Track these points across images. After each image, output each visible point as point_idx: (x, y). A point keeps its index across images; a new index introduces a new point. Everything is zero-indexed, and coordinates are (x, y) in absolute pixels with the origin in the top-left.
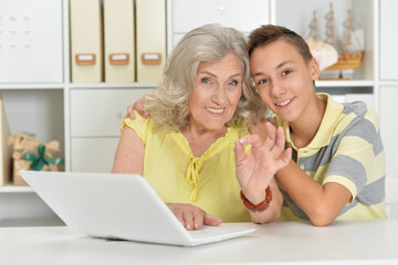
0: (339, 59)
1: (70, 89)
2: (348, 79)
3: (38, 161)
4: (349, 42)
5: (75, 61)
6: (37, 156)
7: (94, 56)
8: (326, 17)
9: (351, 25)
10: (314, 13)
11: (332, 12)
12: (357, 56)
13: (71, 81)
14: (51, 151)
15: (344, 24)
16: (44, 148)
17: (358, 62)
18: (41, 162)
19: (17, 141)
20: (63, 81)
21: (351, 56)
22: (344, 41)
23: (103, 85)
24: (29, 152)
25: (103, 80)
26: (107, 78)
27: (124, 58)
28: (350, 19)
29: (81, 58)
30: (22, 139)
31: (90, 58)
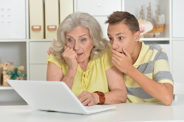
0: (154, 28)
1: (29, 42)
2: (158, 37)
3: (14, 75)
4: (158, 20)
5: (31, 29)
6: (14, 73)
7: (40, 27)
8: (147, 9)
9: (159, 12)
10: (142, 7)
11: (150, 7)
12: (162, 27)
13: (30, 38)
14: (20, 70)
15: (156, 12)
16: (17, 69)
17: (162, 29)
18: (16, 75)
19: (5, 66)
20: (26, 38)
21: (159, 27)
22: (156, 20)
23: (44, 40)
24: (10, 71)
25: (45, 37)
26: (46, 37)
27: (54, 27)
28: (159, 10)
29: (34, 27)
30: (7, 65)
31: (38, 27)
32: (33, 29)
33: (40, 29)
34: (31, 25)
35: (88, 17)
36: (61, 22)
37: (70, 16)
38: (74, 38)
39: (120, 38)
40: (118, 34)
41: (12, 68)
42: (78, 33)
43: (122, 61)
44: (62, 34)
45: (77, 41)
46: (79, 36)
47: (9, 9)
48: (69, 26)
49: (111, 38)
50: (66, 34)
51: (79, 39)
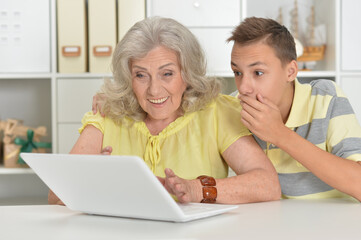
0: (304, 52)
1: (57, 79)
2: (311, 70)
3: (28, 144)
4: (312, 36)
5: (61, 53)
6: (26, 140)
7: (79, 48)
8: (291, 13)
9: (313, 21)
10: (280, 10)
11: (296, 9)
12: (320, 49)
13: (58, 71)
14: (39, 136)
15: (308, 20)
16: (33, 133)
17: (320, 54)
18: (30, 146)
19: (8, 126)
20: (51, 71)
21: (314, 49)
22: (308, 36)
23: (87, 75)
24: (19, 137)
25: (88, 70)
26: (91, 68)
27: (106, 50)
28: (313, 16)
29: (68, 50)
30: (12, 125)
31: (75, 50)
32: (64, 53)
33: (78, 53)
34: (61, 45)
35: (174, 27)
36: (121, 38)
37: (137, 26)
38: (149, 71)
39: (257, 73)
40: (254, 65)
41: (23, 131)
42: (157, 60)
43: (263, 119)
44: (124, 63)
45: (154, 78)
46: (159, 66)
47: (17, 13)
48: (138, 47)
49: (237, 73)
50: (131, 62)
51: (159, 73)
